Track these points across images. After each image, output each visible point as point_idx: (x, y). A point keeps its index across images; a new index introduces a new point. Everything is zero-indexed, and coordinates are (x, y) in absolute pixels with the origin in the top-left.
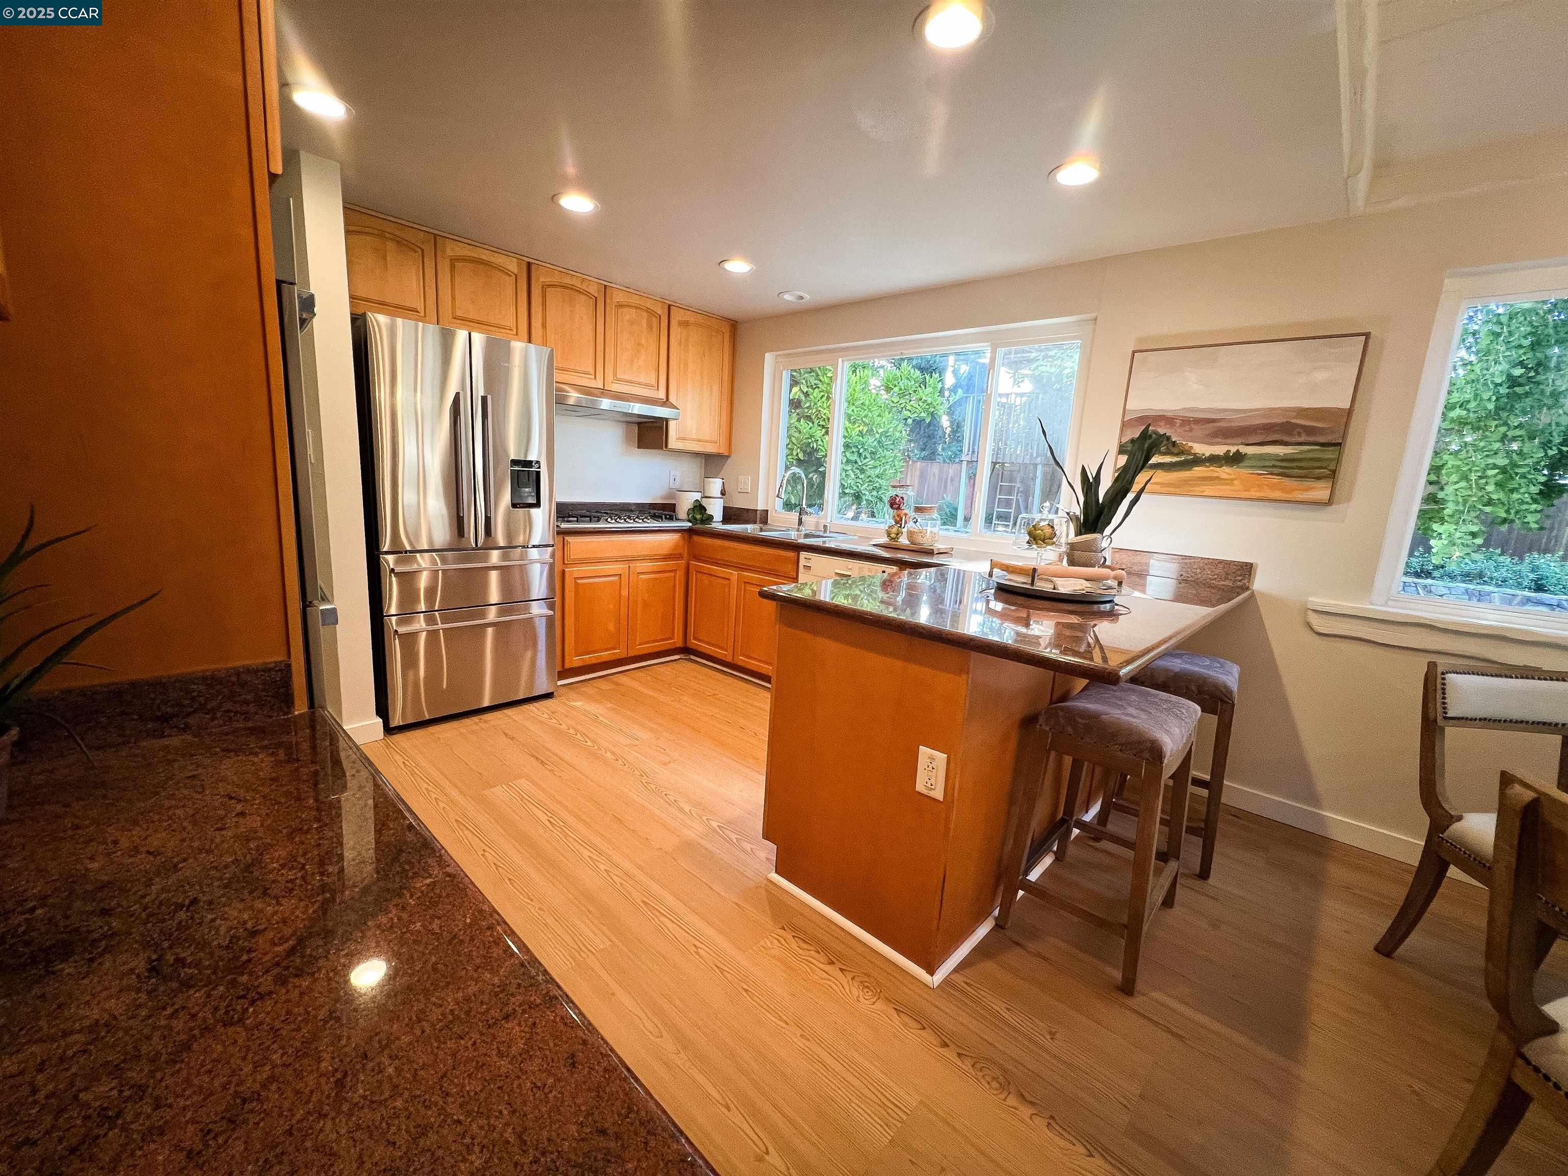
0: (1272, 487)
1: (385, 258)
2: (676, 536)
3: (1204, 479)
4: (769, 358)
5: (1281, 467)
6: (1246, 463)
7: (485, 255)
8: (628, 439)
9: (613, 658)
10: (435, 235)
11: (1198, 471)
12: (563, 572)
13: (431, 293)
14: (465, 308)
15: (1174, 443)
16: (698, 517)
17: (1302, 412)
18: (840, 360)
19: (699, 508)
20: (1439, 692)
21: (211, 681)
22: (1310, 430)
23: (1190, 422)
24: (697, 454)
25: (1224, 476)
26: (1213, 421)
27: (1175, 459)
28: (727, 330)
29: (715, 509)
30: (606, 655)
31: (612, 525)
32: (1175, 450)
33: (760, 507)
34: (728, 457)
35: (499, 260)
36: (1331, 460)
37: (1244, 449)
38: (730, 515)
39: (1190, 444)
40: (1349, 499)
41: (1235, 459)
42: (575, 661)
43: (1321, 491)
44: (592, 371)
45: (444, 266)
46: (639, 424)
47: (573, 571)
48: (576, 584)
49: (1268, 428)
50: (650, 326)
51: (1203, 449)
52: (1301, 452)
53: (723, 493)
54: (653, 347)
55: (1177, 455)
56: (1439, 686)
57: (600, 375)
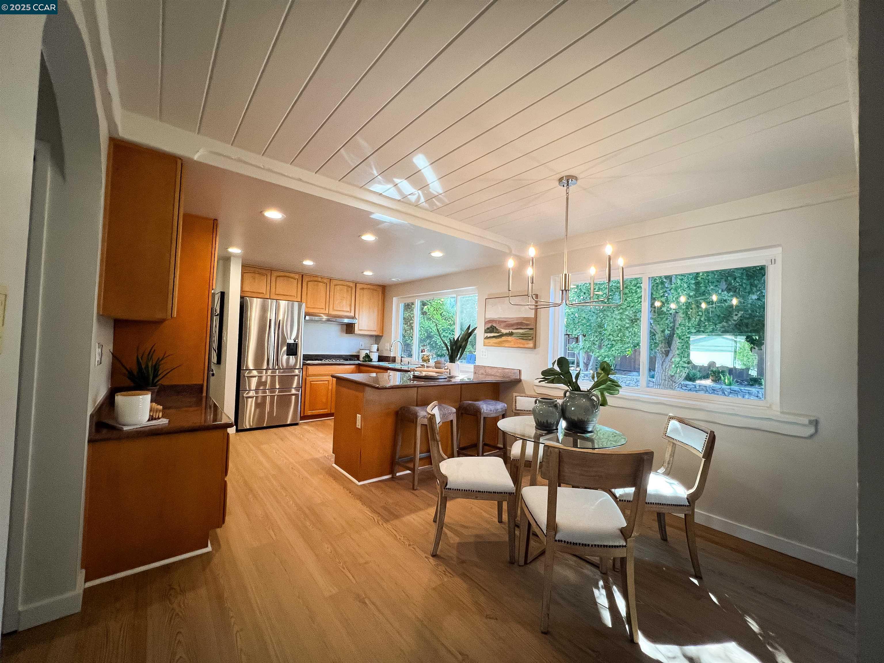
0: (520, 343)
1: (255, 279)
2: (353, 367)
3: (504, 341)
4: (395, 299)
5: (522, 337)
6: (514, 335)
7: (287, 274)
8: (342, 331)
9: (326, 413)
10: (271, 270)
11: (504, 338)
12: (306, 379)
13: (268, 288)
14: (280, 291)
15: (497, 329)
16: (367, 359)
17: (525, 318)
18: (417, 300)
19: (367, 356)
20: (514, 402)
21: (188, 386)
22: (527, 325)
23: (500, 322)
24: (371, 336)
25: (509, 340)
26: (505, 322)
27: (498, 334)
28: (380, 290)
29: (375, 357)
30: (321, 412)
31: (327, 362)
32: (497, 331)
33: (392, 355)
34: (382, 336)
35: (292, 275)
36: (532, 334)
37: (514, 331)
38: (381, 359)
39: (501, 329)
40: (539, 347)
41: (511, 334)
42: (309, 413)
43: (531, 344)
44: (324, 308)
45: (273, 279)
46: (346, 325)
47: (309, 379)
48: (311, 384)
49: (518, 324)
50: (348, 291)
51: (504, 331)
52: (526, 332)
53: (378, 350)
54: (349, 298)
55: (498, 333)
56: (514, 400)
57: (327, 309)
